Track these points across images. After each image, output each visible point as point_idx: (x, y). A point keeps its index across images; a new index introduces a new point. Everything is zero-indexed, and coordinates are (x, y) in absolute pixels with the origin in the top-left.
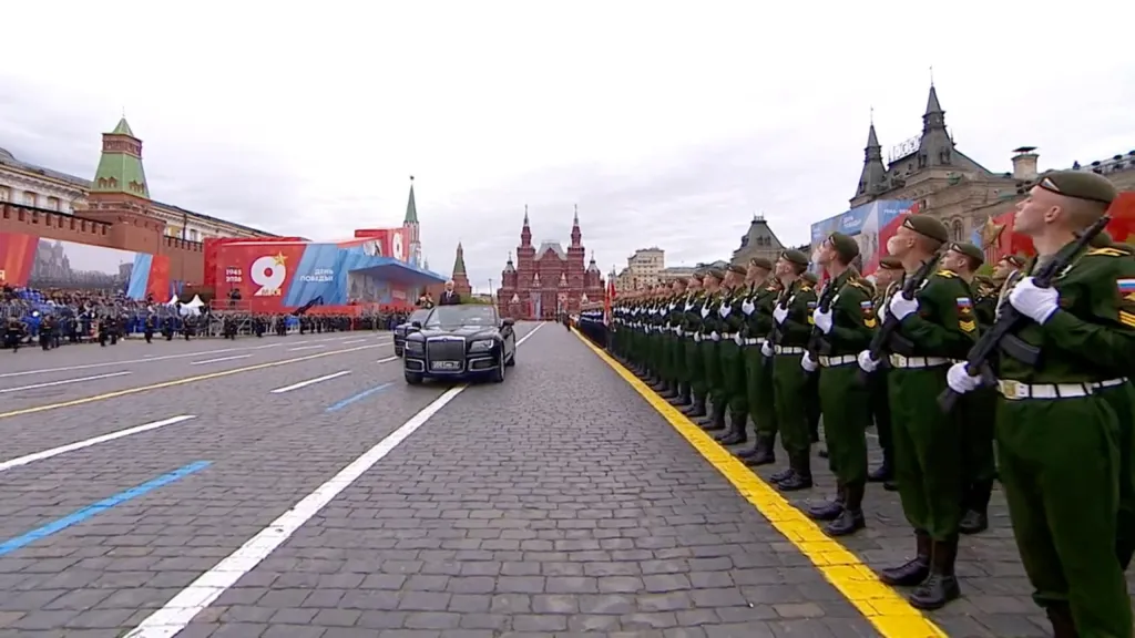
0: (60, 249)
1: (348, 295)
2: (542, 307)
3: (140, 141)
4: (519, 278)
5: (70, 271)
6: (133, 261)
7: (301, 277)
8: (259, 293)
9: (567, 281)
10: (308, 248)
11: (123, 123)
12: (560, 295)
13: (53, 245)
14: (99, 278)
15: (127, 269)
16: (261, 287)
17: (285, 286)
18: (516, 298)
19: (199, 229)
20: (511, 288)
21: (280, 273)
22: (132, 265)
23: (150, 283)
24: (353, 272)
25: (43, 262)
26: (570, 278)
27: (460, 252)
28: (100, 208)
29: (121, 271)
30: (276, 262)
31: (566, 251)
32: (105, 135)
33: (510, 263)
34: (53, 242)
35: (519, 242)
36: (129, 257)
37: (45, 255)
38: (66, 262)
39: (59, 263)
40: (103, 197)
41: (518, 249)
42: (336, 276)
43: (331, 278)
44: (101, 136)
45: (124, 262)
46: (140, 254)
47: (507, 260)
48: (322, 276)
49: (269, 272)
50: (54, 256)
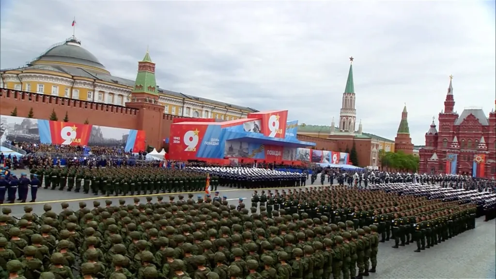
0: (99, 129)
1: (225, 153)
2: (458, 166)
3: (154, 64)
4: (439, 140)
5: (103, 138)
6: (128, 133)
7: (205, 143)
8: (186, 150)
9: (487, 144)
10: (208, 127)
11: (147, 56)
12: (476, 156)
13: (97, 128)
14: (114, 141)
15: (126, 137)
16: (188, 146)
17: (198, 147)
18: (435, 157)
19: (191, 107)
20: (432, 148)
21: (196, 139)
22: (128, 135)
23: (136, 143)
24: (228, 141)
25: (93, 135)
26: (490, 142)
27: (405, 114)
28: (136, 101)
29: (123, 138)
30: (195, 134)
31: (488, 116)
32: (139, 63)
33: (433, 126)
34: (97, 127)
35: (442, 109)
36: (127, 131)
37: (94, 132)
38: (101, 135)
39: (99, 136)
40: (137, 95)
41: (441, 115)
42: (220, 142)
43: (218, 144)
44: (138, 63)
45: (124, 134)
46: (132, 130)
47: (431, 124)
48: (214, 142)
49: (191, 139)
50: (97, 133)
